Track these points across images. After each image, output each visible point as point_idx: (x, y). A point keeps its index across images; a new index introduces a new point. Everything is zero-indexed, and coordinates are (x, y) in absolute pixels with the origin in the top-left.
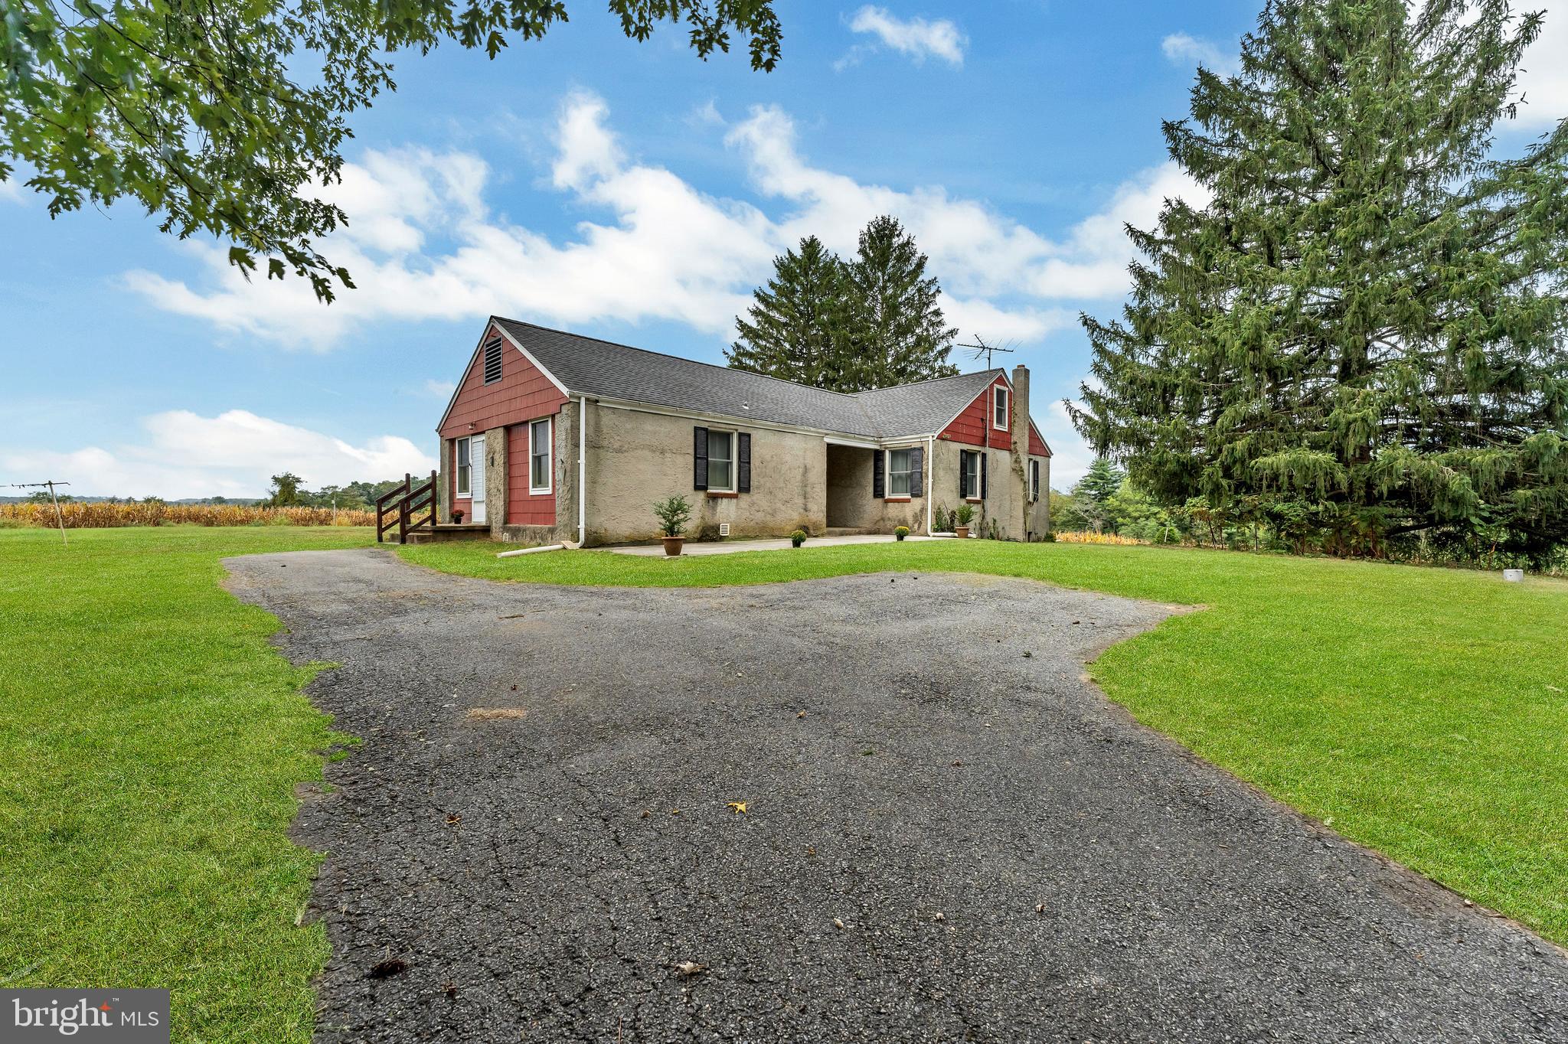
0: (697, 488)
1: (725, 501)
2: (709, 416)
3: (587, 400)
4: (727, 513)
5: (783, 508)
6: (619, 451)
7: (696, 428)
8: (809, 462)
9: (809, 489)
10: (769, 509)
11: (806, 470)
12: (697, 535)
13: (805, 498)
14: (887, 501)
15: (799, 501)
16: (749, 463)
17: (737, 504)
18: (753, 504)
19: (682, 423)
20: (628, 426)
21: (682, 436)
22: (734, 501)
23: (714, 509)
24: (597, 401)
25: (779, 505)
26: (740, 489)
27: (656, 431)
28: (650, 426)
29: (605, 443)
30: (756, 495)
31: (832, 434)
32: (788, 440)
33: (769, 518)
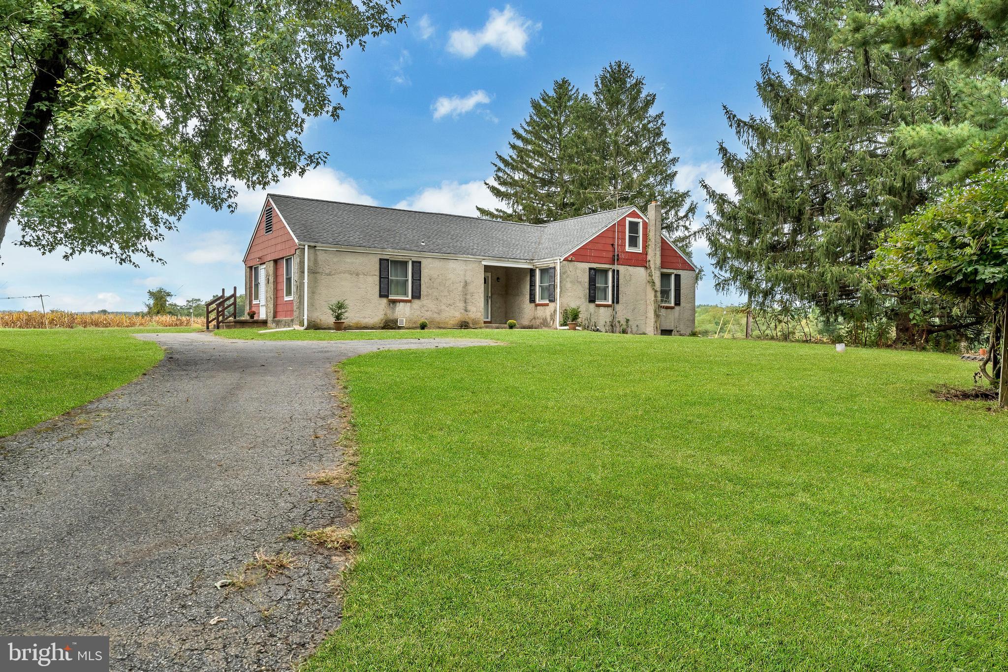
0: (381, 296)
1: (402, 304)
2: (389, 252)
3: (309, 246)
4: (404, 312)
5: (447, 309)
6: (329, 274)
7: (381, 260)
8: (468, 279)
9: (468, 297)
10: (436, 310)
11: (466, 284)
12: (382, 325)
13: (465, 302)
14: (537, 305)
15: (461, 305)
16: (420, 280)
17: (411, 307)
18: (423, 306)
19: (371, 256)
20: (335, 260)
21: (372, 265)
22: (409, 304)
23: (394, 309)
24: (315, 247)
25: (443, 307)
26: (413, 297)
27: (352, 261)
28: (349, 259)
29: (320, 270)
30: (424, 301)
31: (489, 260)
32: (452, 265)
33: (435, 315)
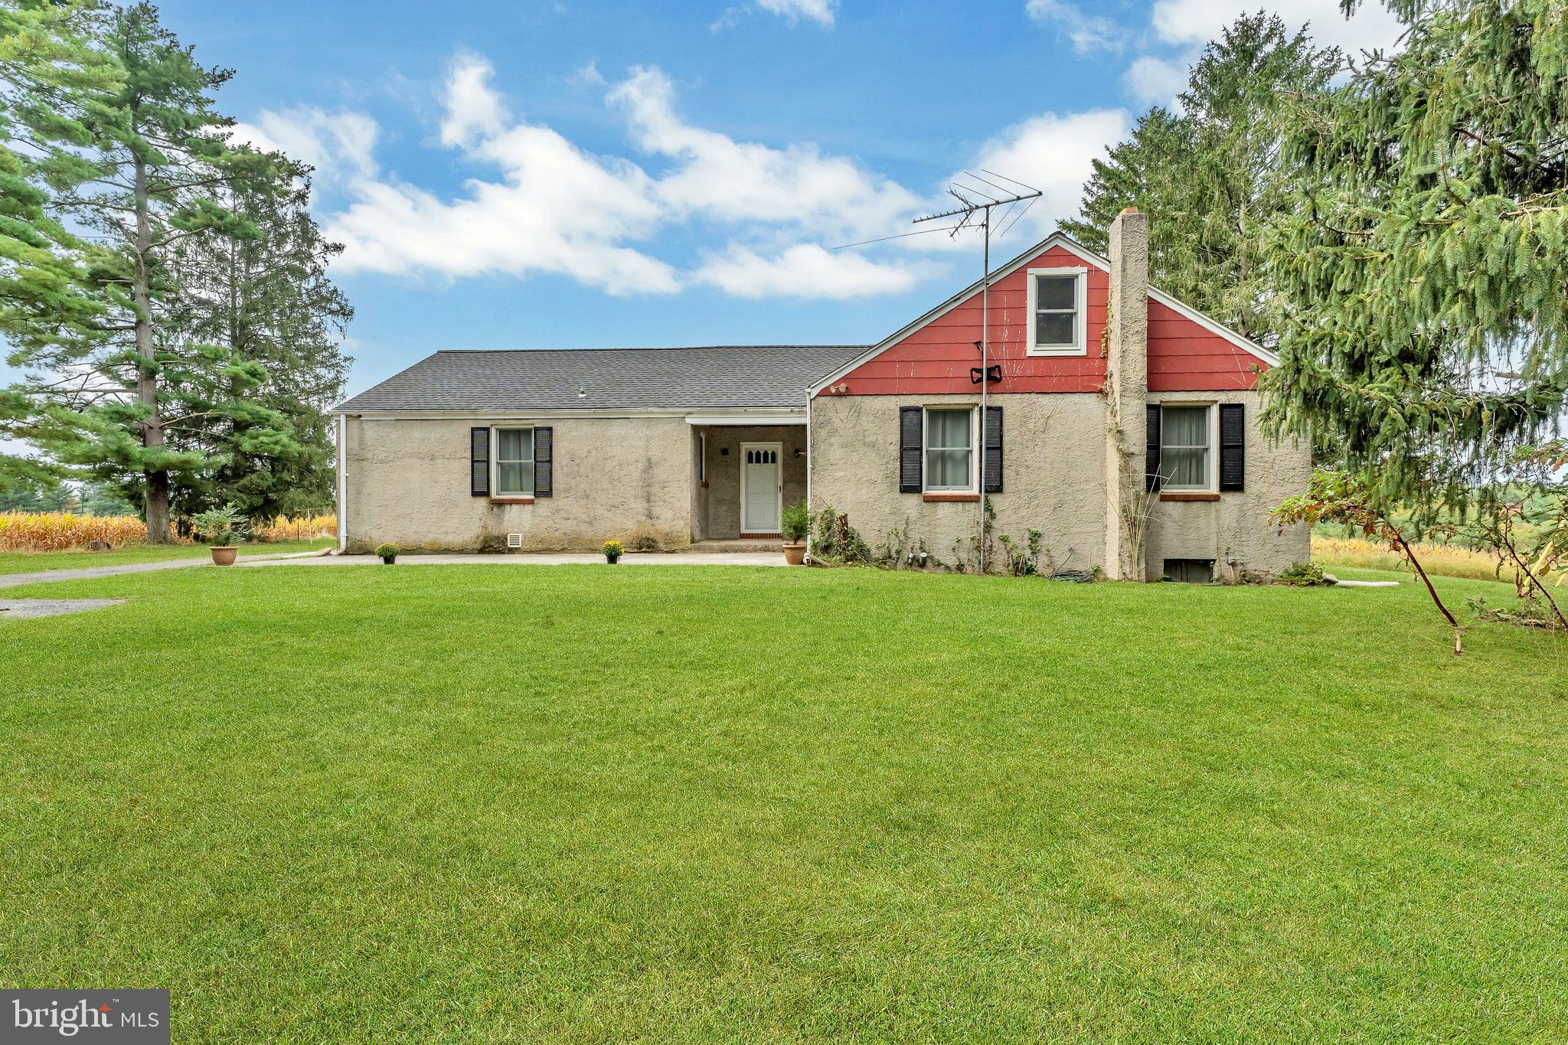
0: (475, 494)
1: (515, 507)
2: (486, 414)
3: (347, 416)
4: (518, 522)
5: (607, 514)
6: (384, 461)
7: (473, 429)
8: (655, 453)
9: (655, 489)
10: (584, 517)
11: (650, 464)
12: (478, 546)
13: (649, 501)
15: (640, 506)
16: (550, 461)
17: (533, 511)
18: (558, 511)
19: (456, 425)
20: (394, 436)
21: (459, 438)
22: (530, 507)
23: (500, 517)
24: (360, 416)
25: (601, 511)
26: (536, 494)
27: (418, 436)
28: (416, 433)
29: (370, 455)
30: (560, 500)
31: (699, 413)
32: (617, 429)
33: (584, 527)
